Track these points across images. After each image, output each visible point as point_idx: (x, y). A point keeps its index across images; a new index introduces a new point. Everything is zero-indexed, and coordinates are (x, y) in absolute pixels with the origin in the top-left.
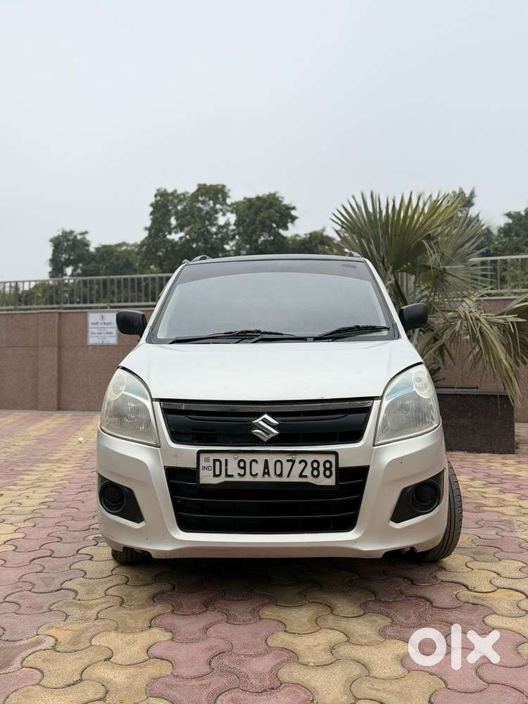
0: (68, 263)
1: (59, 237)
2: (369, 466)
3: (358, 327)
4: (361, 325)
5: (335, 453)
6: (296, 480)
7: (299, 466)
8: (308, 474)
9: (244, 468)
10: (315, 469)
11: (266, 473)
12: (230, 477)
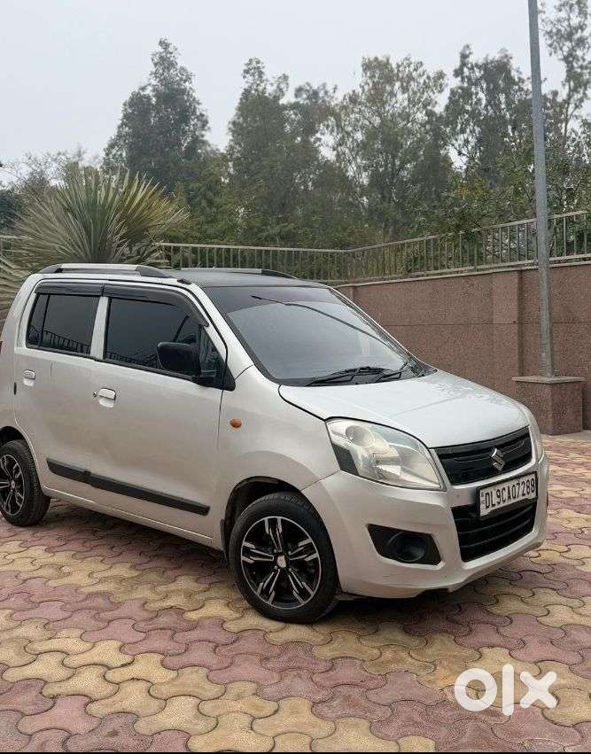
6: (521, 498)
7: (522, 487)
8: (525, 492)
9: (499, 497)
10: (528, 487)
11: (509, 498)
12: (494, 505)
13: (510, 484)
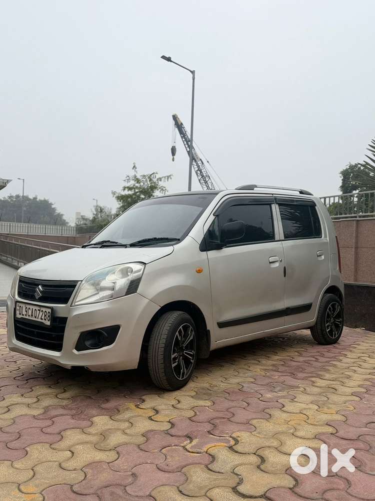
0: (355, 188)
1: (347, 170)
2: (67, 318)
3: (155, 238)
4: (157, 238)
5: (52, 309)
6: (39, 320)
7: (41, 313)
8: (43, 318)
9: (26, 311)
10: (45, 316)
11: (32, 315)
12: (23, 315)
13: (34, 308)
